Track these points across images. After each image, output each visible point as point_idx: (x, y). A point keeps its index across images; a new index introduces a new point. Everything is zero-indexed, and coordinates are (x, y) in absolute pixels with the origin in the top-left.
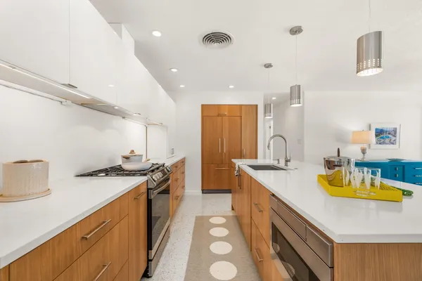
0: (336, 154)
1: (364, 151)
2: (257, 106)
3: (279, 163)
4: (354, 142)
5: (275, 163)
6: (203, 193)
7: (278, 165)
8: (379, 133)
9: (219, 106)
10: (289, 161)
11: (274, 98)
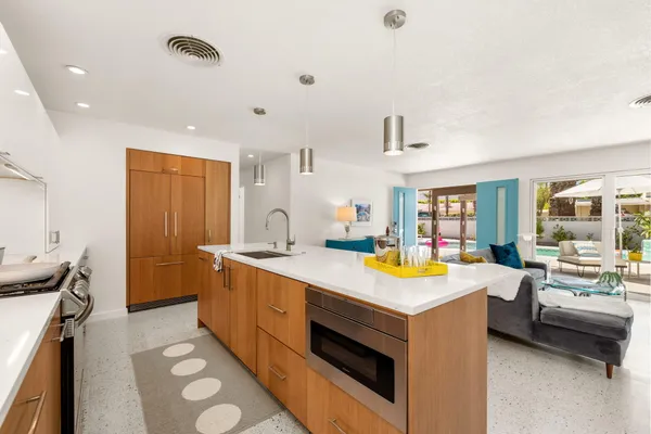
0: (385, 233)
1: (347, 229)
2: (229, 164)
3: (275, 247)
4: (340, 220)
5: (270, 248)
6: (129, 312)
7: (275, 251)
8: (359, 209)
9: (164, 155)
10: (293, 243)
11: (251, 156)
